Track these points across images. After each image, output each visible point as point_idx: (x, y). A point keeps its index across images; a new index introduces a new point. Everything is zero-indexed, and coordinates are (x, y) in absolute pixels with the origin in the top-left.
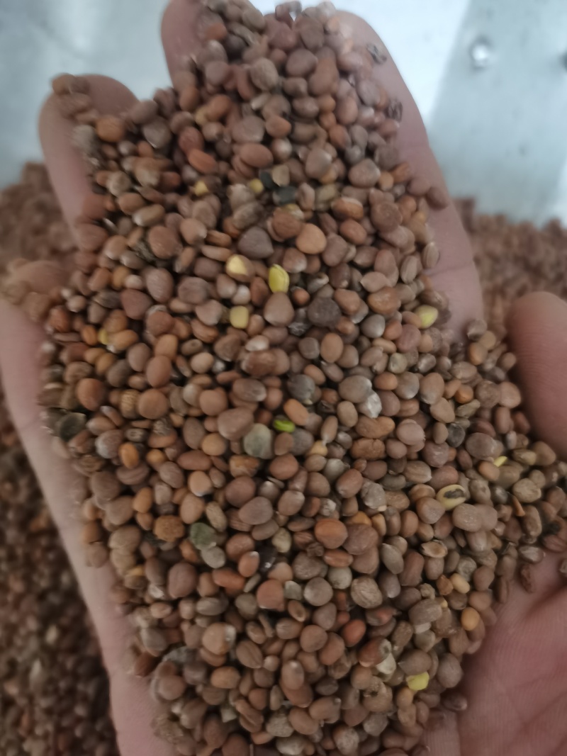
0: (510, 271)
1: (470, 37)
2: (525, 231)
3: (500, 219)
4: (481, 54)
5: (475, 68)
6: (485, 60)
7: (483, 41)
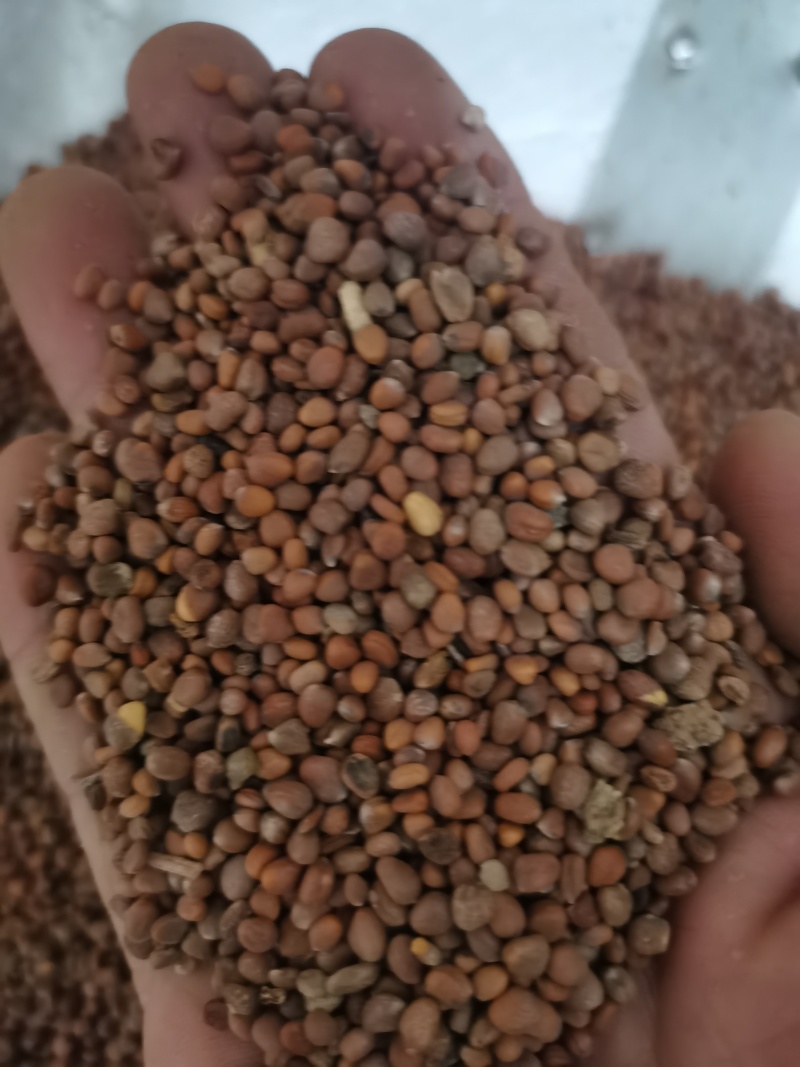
0: (707, 357)
1: (668, 26)
2: (730, 301)
3: (696, 285)
4: (682, 52)
5: (674, 71)
6: (688, 61)
7: (686, 33)
